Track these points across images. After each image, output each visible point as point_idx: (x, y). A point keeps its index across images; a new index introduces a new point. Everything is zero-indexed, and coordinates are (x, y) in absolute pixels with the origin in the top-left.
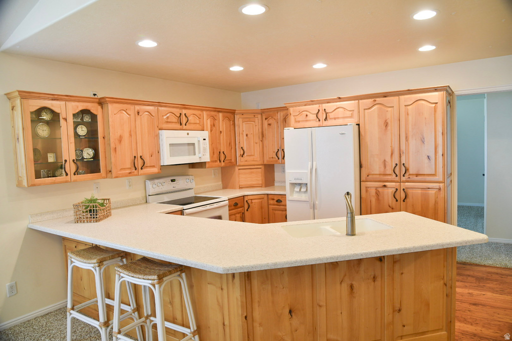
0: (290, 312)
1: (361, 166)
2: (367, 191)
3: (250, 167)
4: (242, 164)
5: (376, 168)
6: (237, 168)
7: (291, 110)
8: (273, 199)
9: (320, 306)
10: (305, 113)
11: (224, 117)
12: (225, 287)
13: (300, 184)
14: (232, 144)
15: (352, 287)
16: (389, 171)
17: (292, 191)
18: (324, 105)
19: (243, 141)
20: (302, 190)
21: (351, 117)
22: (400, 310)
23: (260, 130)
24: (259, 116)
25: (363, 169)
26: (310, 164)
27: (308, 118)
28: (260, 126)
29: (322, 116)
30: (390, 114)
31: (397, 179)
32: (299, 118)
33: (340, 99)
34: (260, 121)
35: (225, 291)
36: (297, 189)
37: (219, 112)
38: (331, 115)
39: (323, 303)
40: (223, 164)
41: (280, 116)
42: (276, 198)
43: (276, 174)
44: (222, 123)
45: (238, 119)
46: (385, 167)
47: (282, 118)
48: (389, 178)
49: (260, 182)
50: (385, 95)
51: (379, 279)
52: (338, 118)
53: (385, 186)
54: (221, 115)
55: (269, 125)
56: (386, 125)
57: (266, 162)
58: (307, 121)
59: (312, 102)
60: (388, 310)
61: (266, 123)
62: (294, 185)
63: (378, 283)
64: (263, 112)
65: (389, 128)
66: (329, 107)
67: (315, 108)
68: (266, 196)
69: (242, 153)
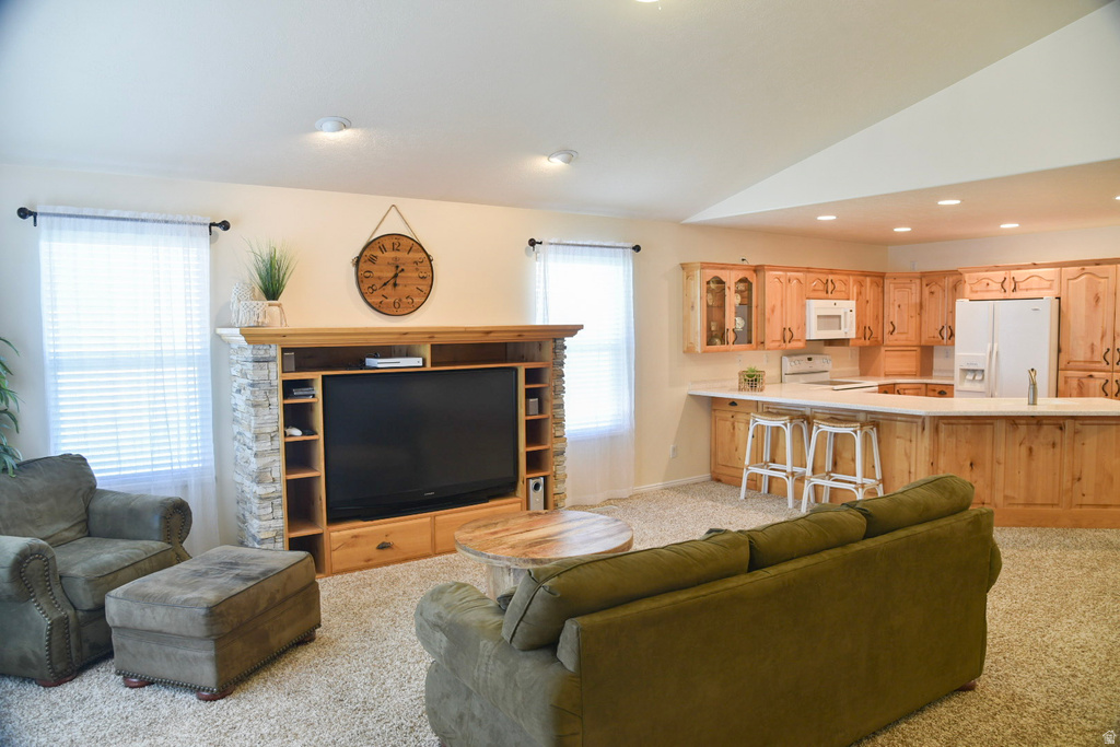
0: (971, 464)
1: (1059, 351)
2: (1066, 382)
3: (903, 349)
4: (890, 343)
5: (1079, 353)
6: (883, 349)
7: (967, 276)
8: (934, 390)
9: (999, 463)
10: (987, 281)
11: (872, 282)
12: (914, 439)
13: (974, 371)
14: (880, 317)
15: (1030, 450)
16: (1098, 356)
17: (963, 379)
18: (1013, 272)
19: (893, 314)
20: (977, 378)
21: (1050, 288)
22: (1079, 479)
23: (918, 301)
24: (918, 281)
25: (1062, 355)
26: (989, 345)
27: (990, 288)
28: (918, 295)
29: (1009, 285)
30: (1103, 286)
31: (1109, 367)
32: (976, 287)
33: (1035, 265)
34: (918, 288)
35: (914, 443)
36: (970, 377)
37: (867, 276)
38: (1022, 286)
39: (1002, 461)
40: (868, 342)
41: (948, 282)
42: (938, 389)
43: (935, 360)
44: (870, 291)
45: (889, 285)
46: (1093, 352)
47: (951, 285)
48: (1098, 365)
49: (914, 369)
50: (1098, 263)
51: (1058, 446)
52: (1031, 289)
53: (1091, 376)
54: (868, 279)
55: (932, 293)
56: (1097, 299)
57: (923, 343)
58: (988, 291)
59: (997, 268)
60: (1066, 478)
61: (926, 290)
62: (965, 371)
63: (1058, 450)
64: (923, 275)
65: (1100, 303)
66: (1020, 275)
67: (1000, 275)
68: (924, 387)
69: (891, 329)
